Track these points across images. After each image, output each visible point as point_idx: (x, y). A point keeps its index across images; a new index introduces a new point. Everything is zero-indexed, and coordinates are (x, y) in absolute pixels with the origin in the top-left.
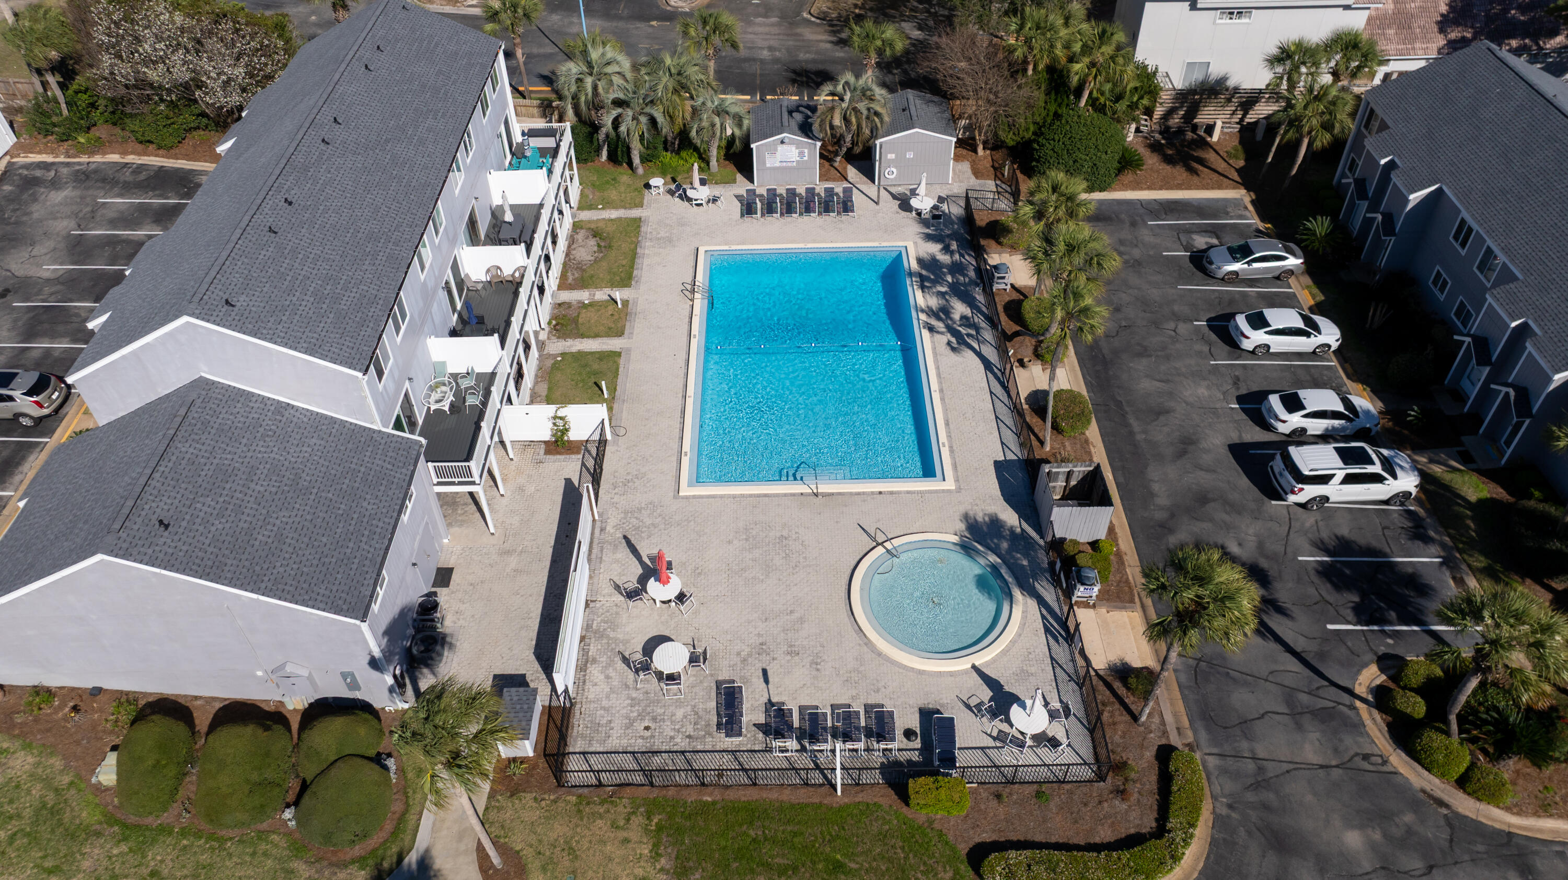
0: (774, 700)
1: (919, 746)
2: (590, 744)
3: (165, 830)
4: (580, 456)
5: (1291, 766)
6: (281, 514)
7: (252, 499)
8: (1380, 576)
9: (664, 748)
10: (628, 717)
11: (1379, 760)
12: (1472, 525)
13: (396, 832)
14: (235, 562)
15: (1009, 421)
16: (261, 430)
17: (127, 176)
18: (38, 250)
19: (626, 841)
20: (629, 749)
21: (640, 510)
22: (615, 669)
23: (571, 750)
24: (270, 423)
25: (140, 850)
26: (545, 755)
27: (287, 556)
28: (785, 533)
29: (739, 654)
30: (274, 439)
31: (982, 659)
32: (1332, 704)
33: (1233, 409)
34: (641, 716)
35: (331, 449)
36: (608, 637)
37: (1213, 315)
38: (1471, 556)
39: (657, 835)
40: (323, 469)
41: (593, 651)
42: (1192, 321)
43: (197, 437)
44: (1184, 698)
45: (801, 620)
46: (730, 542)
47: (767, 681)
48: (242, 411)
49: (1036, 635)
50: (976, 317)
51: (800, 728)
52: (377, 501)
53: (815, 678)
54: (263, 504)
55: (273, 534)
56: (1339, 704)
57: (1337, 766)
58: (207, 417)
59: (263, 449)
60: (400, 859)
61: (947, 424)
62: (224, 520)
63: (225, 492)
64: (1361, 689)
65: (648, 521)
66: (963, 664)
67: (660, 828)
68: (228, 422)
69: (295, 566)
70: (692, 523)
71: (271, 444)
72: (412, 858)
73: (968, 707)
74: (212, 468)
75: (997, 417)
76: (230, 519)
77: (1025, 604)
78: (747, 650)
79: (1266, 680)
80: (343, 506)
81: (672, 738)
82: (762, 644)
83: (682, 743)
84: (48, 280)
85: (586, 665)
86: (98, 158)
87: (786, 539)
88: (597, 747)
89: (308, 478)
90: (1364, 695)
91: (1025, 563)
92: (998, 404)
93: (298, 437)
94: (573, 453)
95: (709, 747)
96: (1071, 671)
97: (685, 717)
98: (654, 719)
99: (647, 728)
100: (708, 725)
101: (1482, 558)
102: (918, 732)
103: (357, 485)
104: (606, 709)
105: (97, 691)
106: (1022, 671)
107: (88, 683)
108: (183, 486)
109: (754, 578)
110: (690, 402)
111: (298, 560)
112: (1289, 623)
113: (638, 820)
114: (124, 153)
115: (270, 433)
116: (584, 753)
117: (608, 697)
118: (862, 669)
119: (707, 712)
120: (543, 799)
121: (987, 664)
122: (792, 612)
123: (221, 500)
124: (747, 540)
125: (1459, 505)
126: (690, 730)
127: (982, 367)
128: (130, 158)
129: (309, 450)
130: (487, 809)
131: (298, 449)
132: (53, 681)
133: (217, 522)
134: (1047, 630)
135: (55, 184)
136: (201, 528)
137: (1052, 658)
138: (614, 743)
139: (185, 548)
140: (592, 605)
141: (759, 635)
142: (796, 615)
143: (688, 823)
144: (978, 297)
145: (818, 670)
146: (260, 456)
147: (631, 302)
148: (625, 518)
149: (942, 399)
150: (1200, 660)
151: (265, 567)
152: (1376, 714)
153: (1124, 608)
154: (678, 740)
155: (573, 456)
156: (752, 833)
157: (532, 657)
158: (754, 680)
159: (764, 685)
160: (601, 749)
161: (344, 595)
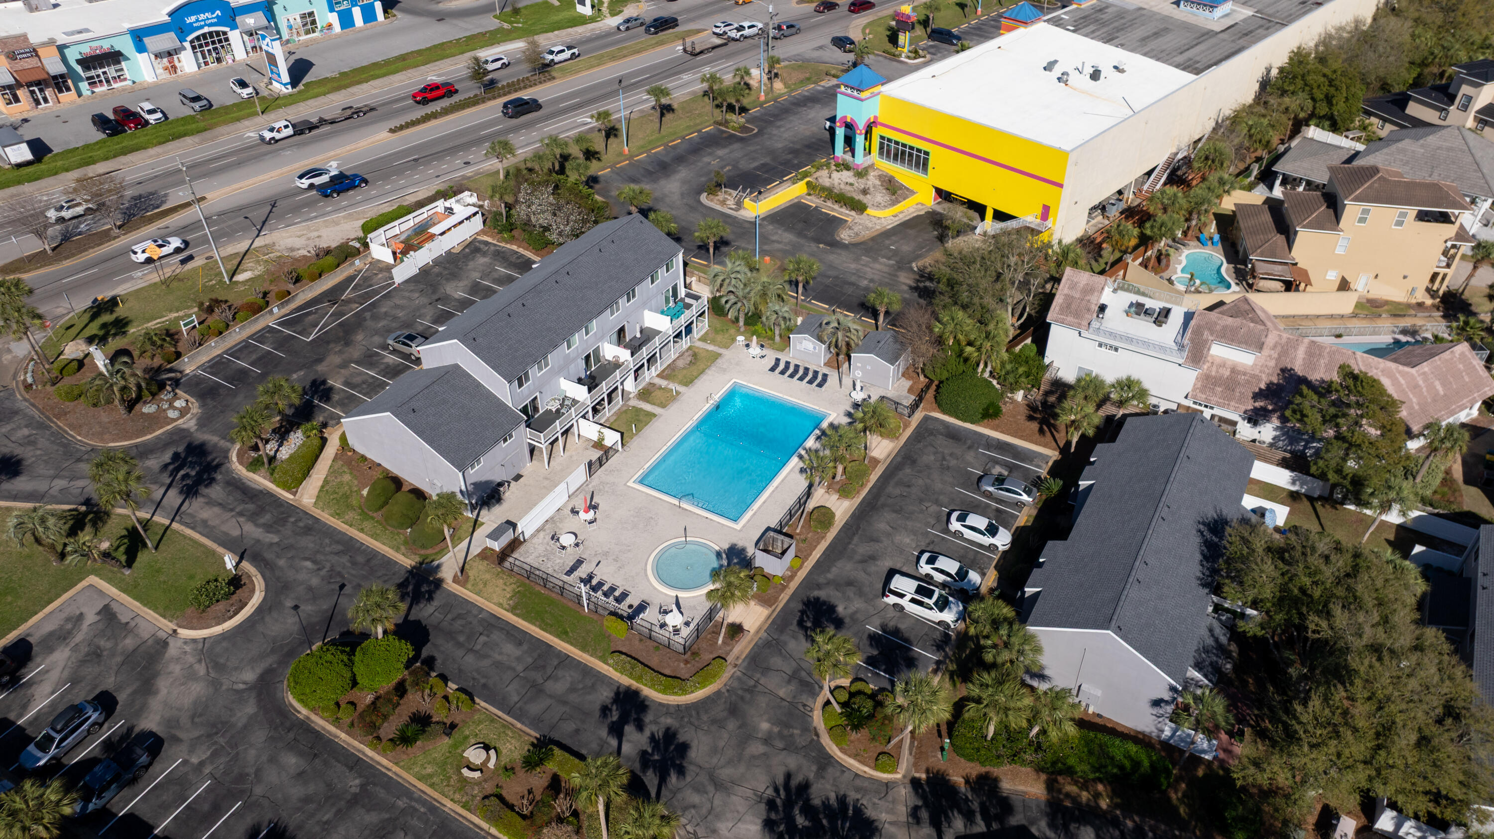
0: (593, 571)
1: (629, 610)
2: (520, 556)
3: (373, 518)
5: (769, 692)
6: (455, 423)
7: (448, 414)
8: (897, 651)
9: (543, 569)
10: (539, 554)
11: (809, 709)
13: (436, 553)
14: (429, 433)
17: (513, 259)
18: (461, 284)
20: (531, 564)
21: (607, 484)
22: (549, 536)
23: (512, 555)
25: (362, 521)
26: (502, 552)
27: (448, 438)
28: (655, 515)
29: (595, 551)
31: (682, 595)
33: (913, 554)
34: (544, 556)
36: (556, 524)
38: (952, 664)
39: (515, 594)
41: (547, 527)
42: (942, 507)
45: (630, 551)
46: (629, 511)
47: (597, 565)
51: (594, 585)
52: (492, 433)
53: (616, 573)
54: (450, 417)
55: (447, 429)
57: (788, 702)
60: (433, 561)
62: (434, 417)
65: (606, 489)
66: (673, 593)
67: (519, 592)
69: (448, 443)
70: (621, 496)
72: (436, 563)
73: (660, 605)
76: (436, 418)
78: (599, 551)
81: (548, 568)
82: (608, 552)
83: (550, 571)
84: (456, 299)
85: (540, 530)
86: (508, 246)
87: (652, 519)
88: (521, 558)
94: (601, 449)
95: (557, 576)
97: (559, 563)
98: (547, 559)
99: (543, 561)
100: (563, 569)
101: (955, 667)
102: (633, 606)
103: (488, 424)
104: (534, 548)
105: (379, 465)
107: (378, 461)
109: (626, 528)
113: (514, 586)
114: (519, 247)
116: (515, 558)
117: (537, 545)
118: (635, 578)
119: (567, 564)
120: (491, 564)
121: (683, 598)
122: (629, 546)
124: (637, 512)
126: (557, 568)
127: (806, 485)
128: (521, 250)
130: (470, 560)
132: (369, 455)
133: (431, 417)
135: (484, 254)
136: (425, 417)
138: (528, 560)
139: (416, 421)
140: (560, 511)
141: (607, 548)
142: (629, 548)
143: (529, 595)
145: (618, 570)
147: (681, 394)
148: (599, 484)
149: (774, 490)
150: (775, 639)
151: (438, 439)
153: (764, 608)
154: (550, 569)
155: (601, 452)
158: (593, 563)
159: (595, 566)
160: (522, 560)
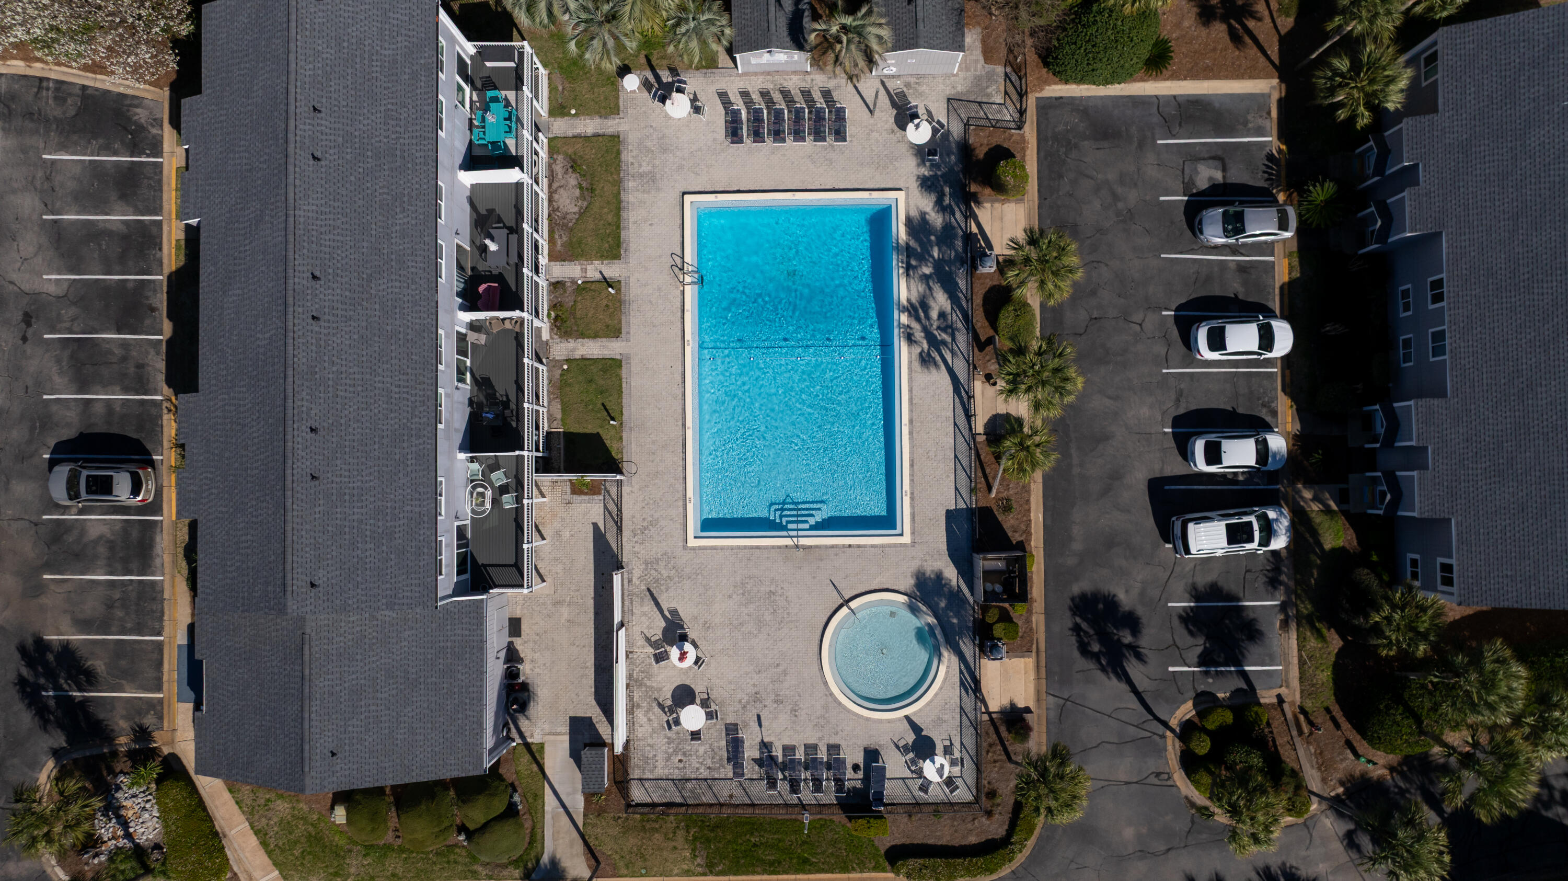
0: (766, 740)
1: (862, 777)
2: (644, 774)
3: (390, 849)
4: (601, 497)
5: (1106, 783)
6: (406, 711)
7: (383, 707)
8: (1227, 622)
9: (693, 776)
10: (666, 753)
11: (1166, 776)
12: (1315, 576)
13: (531, 843)
14: (391, 764)
15: (965, 462)
16: (367, 640)
19: (675, 848)
20: (670, 777)
21: (657, 561)
22: (654, 713)
23: (632, 777)
24: (370, 630)
26: (616, 782)
27: (422, 743)
28: (773, 589)
29: (740, 701)
30: (379, 645)
31: (912, 709)
32: (1149, 734)
33: (1165, 433)
34: (676, 752)
35: (422, 635)
36: (646, 685)
37: (1183, 301)
38: (1303, 602)
39: (694, 843)
40: (422, 657)
41: (636, 696)
42: (1161, 311)
43: (325, 669)
44: (1048, 732)
45: (785, 673)
46: (730, 597)
47: (760, 725)
48: (347, 628)
49: (953, 688)
50: (954, 315)
51: (783, 762)
52: (467, 670)
53: (794, 722)
54: (392, 707)
55: (406, 730)
56: (1155, 734)
57: (1136, 783)
58: (326, 647)
59: (374, 659)
60: (538, 861)
61: (912, 465)
62: (371, 734)
63: (363, 710)
64: (1174, 722)
65: (665, 573)
66: (899, 714)
67: (695, 839)
68: (342, 644)
69: (429, 750)
70: (700, 577)
71: (379, 651)
72: (545, 859)
73: (897, 747)
74: (346, 692)
75: (956, 456)
76: (375, 730)
77: (949, 660)
78: (746, 698)
79: (1110, 716)
80: (445, 685)
81: (698, 769)
82: (756, 693)
83: (704, 773)
85: (633, 709)
87: (774, 594)
88: (648, 775)
89: (414, 671)
90: (1174, 727)
91: (955, 621)
92: (960, 439)
93: (395, 635)
94: (594, 494)
95: (722, 776)
96: (972, 717)
97: (705, 753)
98: (684, 754)
99: (680, 761)
100: (721, 759)
101: (1309, 606)
102: (862, 766)
103: (449, 661)
104: (651, 746)
106: (939, 718)
108: (334, 716)
109: (750, 633)
110: (689, 433)
111: (429, 744)
112: (1140, 666)
113: (681, 833)
115: (374, 641)
116: (640, 779)
117: (651, 736)
118: (827, 715)
119: (720, 749)
120: (619, 818)
121: (915, 713)
122: (778, 665)
123: (363, 717)
124: (743, 594)
125: (1316, 553)
126: (709, 762)
127: (950, 388)
129: (406, 643)
130: (584, 824)
131: (398, 647)
133: (367, 737)
134: (962, 684)
136: (359, 746)
137: (961, 708)
138: (660, 772)
139: (355, 767)
140: (631, 656)
141: (754, 685)
142: (781, 668)
143: (712, 835)
144: (960, 282)
145: (796, 716)
146: (374, 666)
147: (623, 284)
148: (646, 569)
149: (911, 433)
150: (1067, 700)
151: (410, 758)
152: (1178, 743)
153: (1023, 657)
154: (702, 770)
155: (595, 497)
156: (753, 839)
157: (594, 703)
158: (752, 723)
159: (758, 728)
160: (651, 777)
161: (467, 759)
